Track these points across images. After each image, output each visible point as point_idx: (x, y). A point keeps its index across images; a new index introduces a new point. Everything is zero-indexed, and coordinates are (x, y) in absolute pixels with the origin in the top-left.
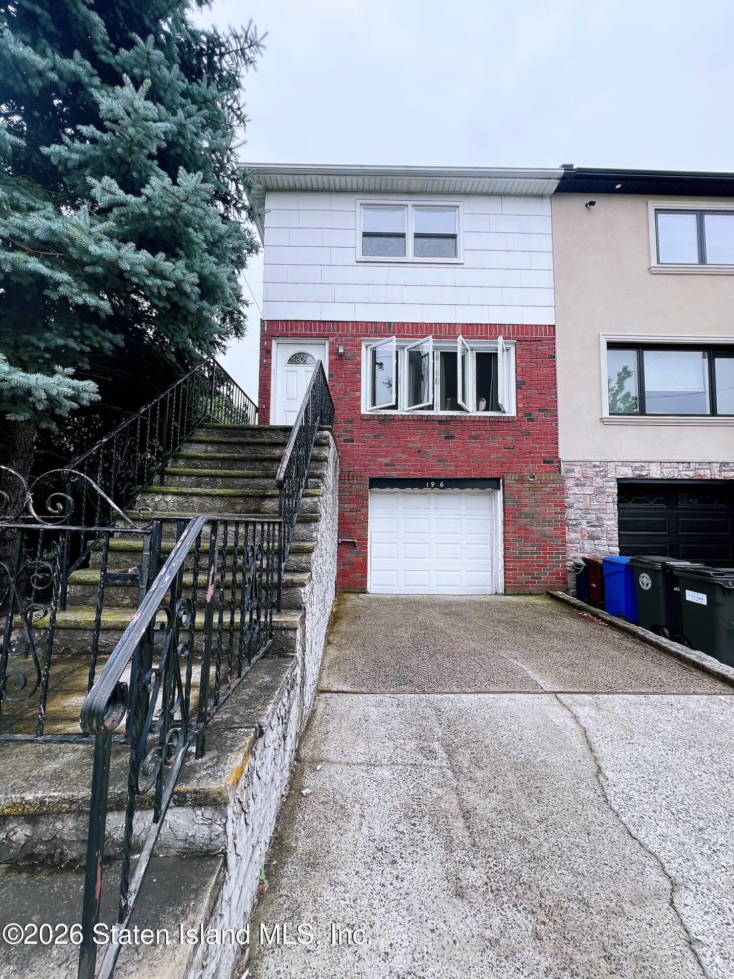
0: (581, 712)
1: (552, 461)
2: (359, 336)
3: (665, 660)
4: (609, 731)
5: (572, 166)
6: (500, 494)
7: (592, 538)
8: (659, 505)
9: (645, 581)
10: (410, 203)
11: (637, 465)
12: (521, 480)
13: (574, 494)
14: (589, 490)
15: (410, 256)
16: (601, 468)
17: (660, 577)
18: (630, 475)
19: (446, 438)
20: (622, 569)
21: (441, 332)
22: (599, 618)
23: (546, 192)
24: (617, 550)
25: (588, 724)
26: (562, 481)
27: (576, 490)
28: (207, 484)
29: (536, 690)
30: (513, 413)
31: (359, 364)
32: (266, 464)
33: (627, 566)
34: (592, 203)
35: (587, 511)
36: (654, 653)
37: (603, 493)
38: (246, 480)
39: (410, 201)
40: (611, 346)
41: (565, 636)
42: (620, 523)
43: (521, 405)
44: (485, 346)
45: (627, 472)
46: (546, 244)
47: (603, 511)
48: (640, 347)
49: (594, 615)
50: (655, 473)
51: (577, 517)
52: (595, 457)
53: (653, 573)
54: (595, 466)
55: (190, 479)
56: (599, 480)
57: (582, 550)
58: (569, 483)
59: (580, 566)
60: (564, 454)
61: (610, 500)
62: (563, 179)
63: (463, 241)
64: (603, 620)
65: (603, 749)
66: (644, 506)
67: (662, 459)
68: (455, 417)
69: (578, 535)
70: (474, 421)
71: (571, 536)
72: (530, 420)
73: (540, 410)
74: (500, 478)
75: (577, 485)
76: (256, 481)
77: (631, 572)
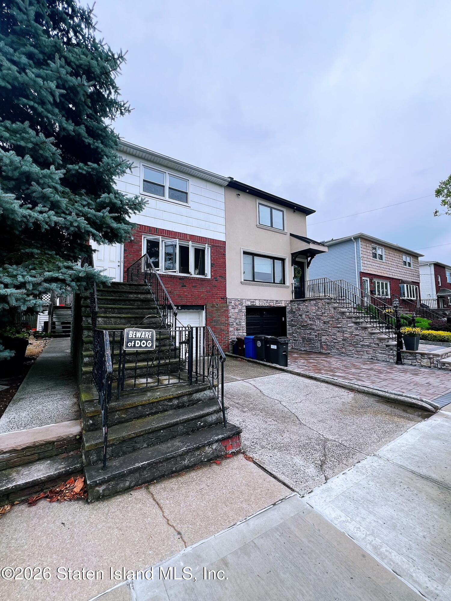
0: (252, 382)
1: (224, 298)
2: (141, 232)
3: (266, 368)
4: (259, 385)
5: (233, 178)
6: (204, 312)
7: (237, 330)
8: (257, 316)
9: (259, 344)
10: (167, 172)
11: (252, 300)
12: (213, 306)
13: (232, 312)
14: (237, 311)
15: (167, 197)
16: (241, 302)
17: (263, 342)
18: (250, 305)
19: (182, 286)
20: (251, 340)
21: (180, 237)
22: (244, 359)
23: (223, 185)
24: (245, 334)
25: (254, 384)
26: (228, 307)
27: (232, 310)
28: (110, 312)
29: (236, 380)
30: (209, 277)
31: (141, 246)
32: (131, 302)
33: (253, 339)
34: (239, 195)
35: (236, 319)
36: (263, 367)
37: (241, 311)
38: (128, 310)
39: (168, 172)
40: (245, 253)
41: (236, 366)
42: (246, 323)
43: (213, 274)
44: (200, 246)
45: (249, 303)
46: (223, 206)
47: (241, 319)
48: (253, 255)
49: (242, 359)
50: (257, 304)
51: (233, 321)
52: (239, 297)
53: (261, 340)
54: (239, 301)
55: (101, 310)
56: (240, 306)
57: (234, 335)
58: (230, 307)
59: (235, 341)
60: (228, 296)
61: (244, 314)
62: (230, 182)
63: (190, 197)
64: (245, 360)
65: (260, 388)
66: (254, 316)
67: (259, 298)
68: (187, 277)
69: (233, 329)
70: (194, 279)
71: (231, 329)
72: (217, 281)
73: (220, 277)
74: (204, 306)
75: (233, 308)
76: (133, 310)
77: (254, 341)
